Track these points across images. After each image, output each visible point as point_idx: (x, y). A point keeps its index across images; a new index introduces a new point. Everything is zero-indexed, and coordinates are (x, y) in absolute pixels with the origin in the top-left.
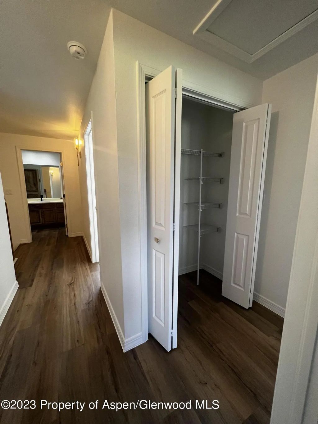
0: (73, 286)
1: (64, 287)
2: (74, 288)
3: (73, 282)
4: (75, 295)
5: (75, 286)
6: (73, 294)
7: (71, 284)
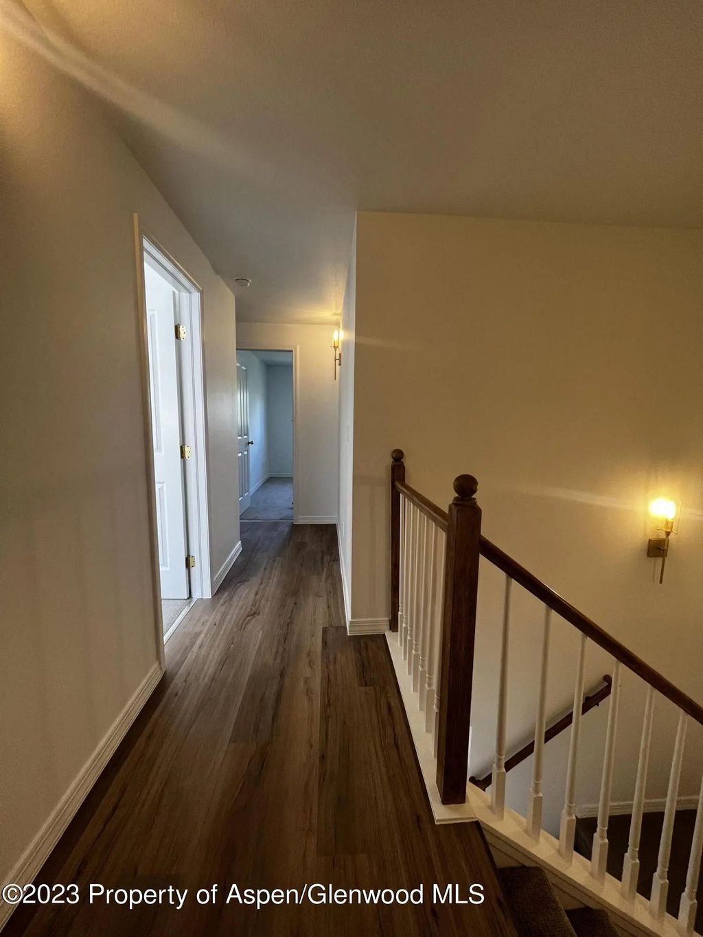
0: (252, 609)
1: (266, 610)
2: (253, 605)
3: (249, 618)
4: (256, 594)
5: (248, 610)
6: (259, 596)
7: (255, 613)
